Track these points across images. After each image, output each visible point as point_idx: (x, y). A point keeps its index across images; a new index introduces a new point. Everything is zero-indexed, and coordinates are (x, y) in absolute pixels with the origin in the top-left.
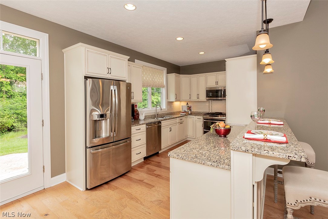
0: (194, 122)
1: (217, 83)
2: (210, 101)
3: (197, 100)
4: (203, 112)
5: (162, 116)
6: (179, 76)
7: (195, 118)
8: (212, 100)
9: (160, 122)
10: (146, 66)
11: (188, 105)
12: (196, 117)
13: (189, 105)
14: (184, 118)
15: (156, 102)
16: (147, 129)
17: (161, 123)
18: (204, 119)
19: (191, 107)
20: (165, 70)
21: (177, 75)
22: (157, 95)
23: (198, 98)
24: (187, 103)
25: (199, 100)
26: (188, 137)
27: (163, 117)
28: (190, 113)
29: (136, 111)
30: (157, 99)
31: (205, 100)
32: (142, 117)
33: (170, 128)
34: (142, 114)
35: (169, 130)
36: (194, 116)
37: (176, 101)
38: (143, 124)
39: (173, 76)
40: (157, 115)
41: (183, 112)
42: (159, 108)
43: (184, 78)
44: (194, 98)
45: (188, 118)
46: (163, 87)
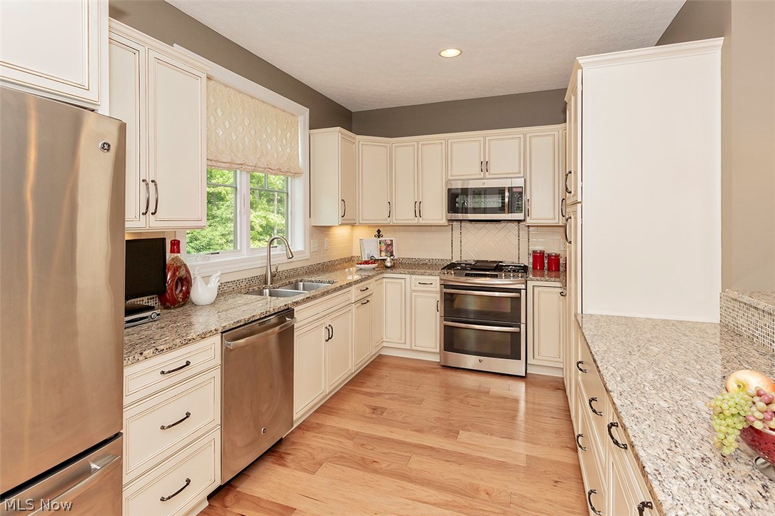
0: (408, 293)
1: (485, 166)
2: (455, 223)
3: (415, 221)
4: (429, 260)
5: (291, 279)
6: (354, 139)
7: (412, 281)
8: (461, 221)
9: (288, 312)
10: (226, 86)
11: (381, 239)
12: (414, 277)
13: (387, 237)
14: (371, 284)
15: (261, 226)
16: (227, 354)
17: (292, 316)
18: (446, 286)
19: (391, 244)
20: (303, 114)
21: (347, 136)
22: (262, 209)
23: (418, 214)
24: (379, 231)
25: (422, 222)
26: (385, 344)
27: (297, 282)
28: (389, 264)
29: (177, 269)
30: (265, 217)
31: (444, 222)
32: (202, 292)
33: (330, 329)
34: (206, 279)
35: (324, 335)
36: (407, 277)
37: (342, 224)
38: (203, 336)
39: (333, 137)
40: (273, 276)
41: (366, 263)
42: (278, 251)
43: (371, 148)
44: (404, 214)
45: (385, 280)
46: (296, 174)
